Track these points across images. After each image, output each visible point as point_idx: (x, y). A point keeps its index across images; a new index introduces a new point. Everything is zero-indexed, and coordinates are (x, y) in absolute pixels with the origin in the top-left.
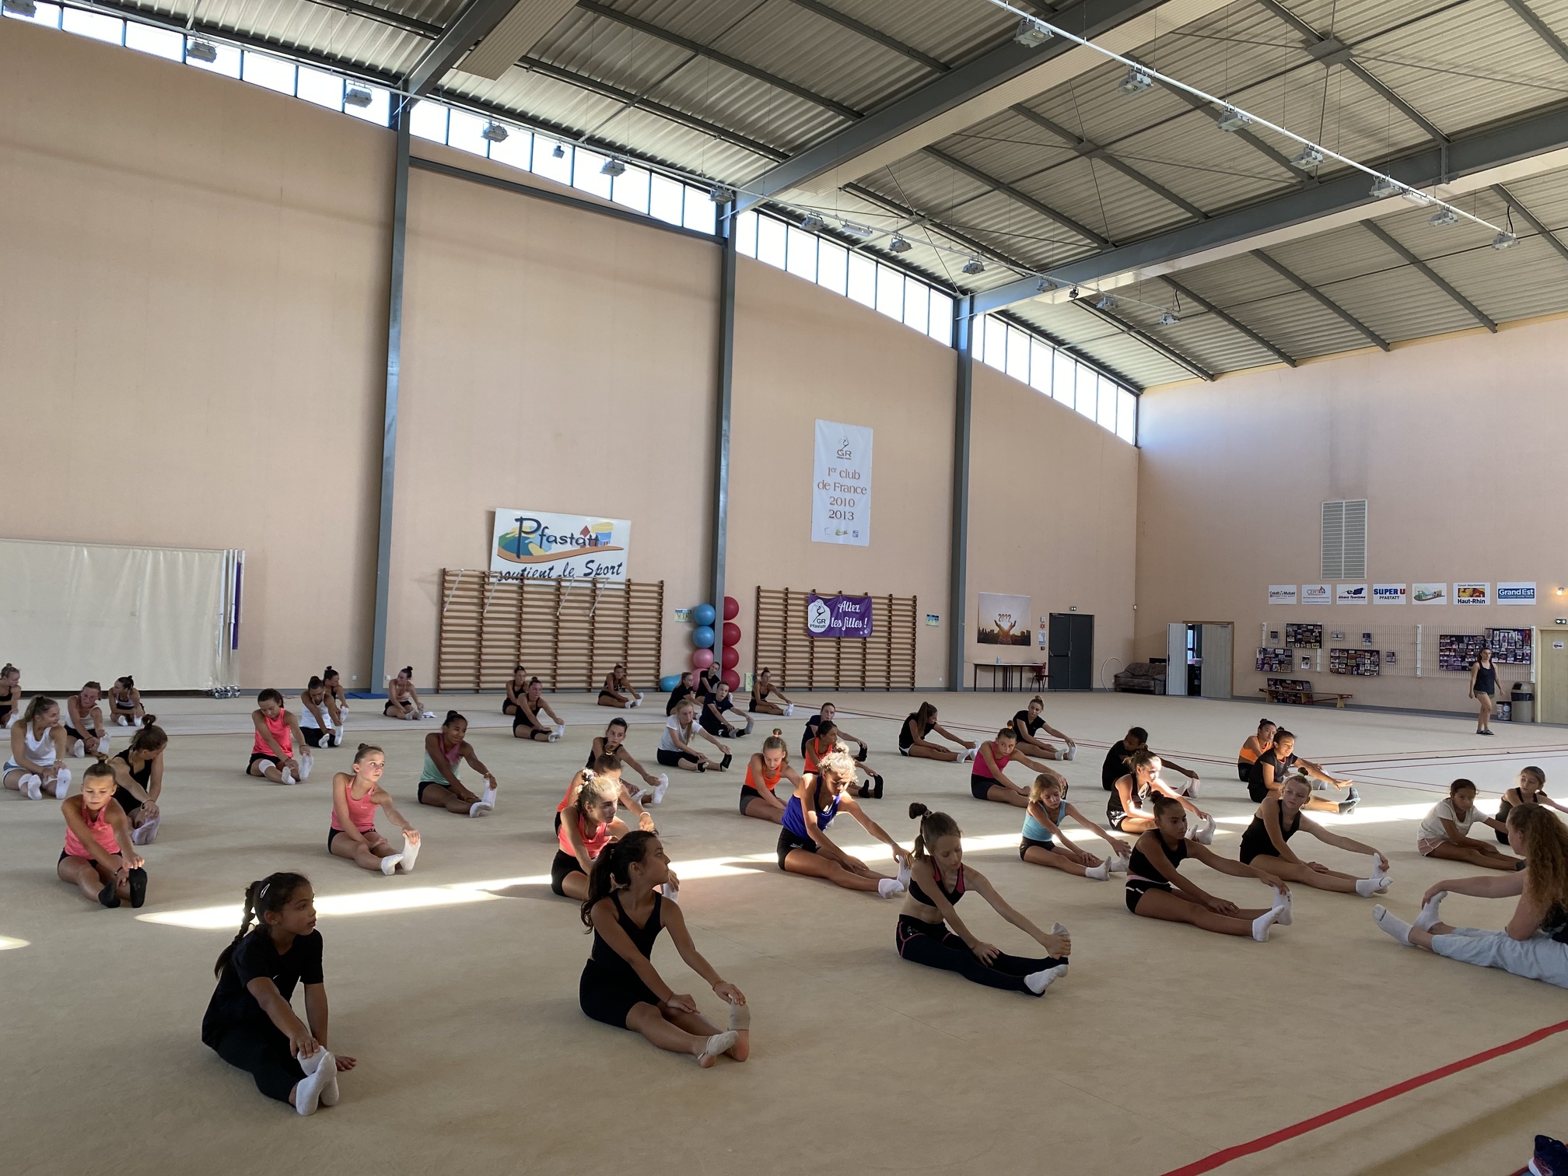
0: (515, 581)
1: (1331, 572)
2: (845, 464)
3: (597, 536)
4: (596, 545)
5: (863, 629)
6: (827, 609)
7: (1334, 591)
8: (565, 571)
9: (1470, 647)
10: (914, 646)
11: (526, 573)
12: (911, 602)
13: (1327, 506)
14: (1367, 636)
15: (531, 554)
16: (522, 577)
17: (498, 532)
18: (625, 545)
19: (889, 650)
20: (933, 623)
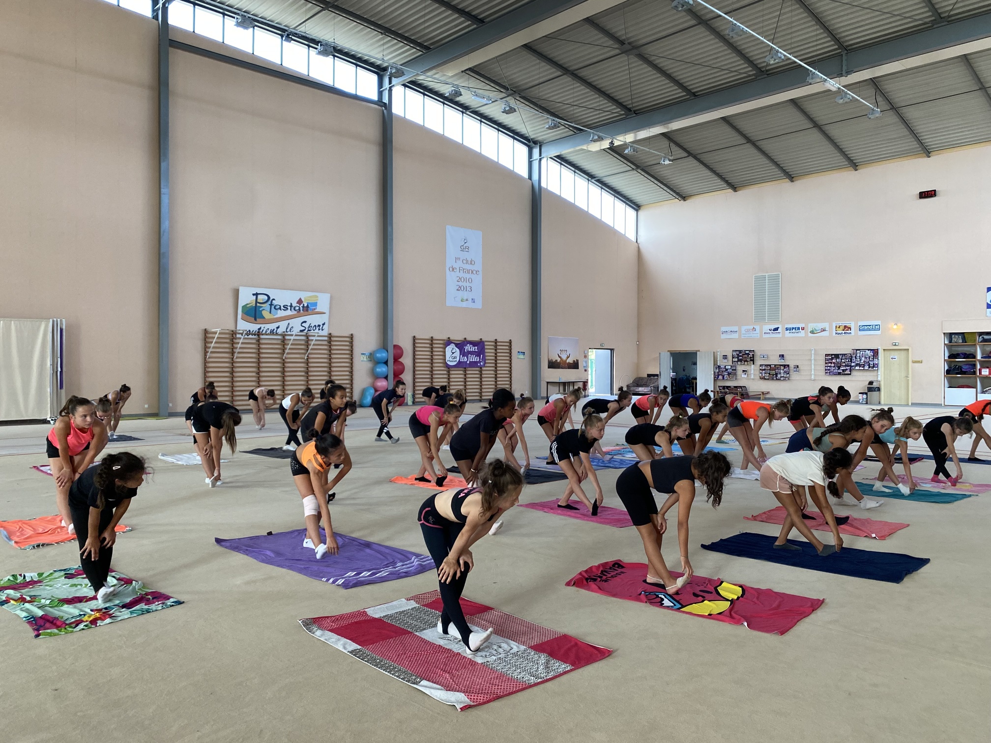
0: (253, 337)
1: (760, 317)
2: (465, 255)
3: (308, 305)
4: (307, 311)
5: (480, 362)
6: (458, 350)
7: (761, 329)
8: (287, 328)
9: (843, 361)
10: (510, 371)
11: (261, 330)
12: (508, 344)
13: (757, 278)
14: (782, 356)
15: (264, 318)
16: (259, 333)
17: (242, 303)
18: (326, 310)
19: (496, 375)
20: (521, 356)
